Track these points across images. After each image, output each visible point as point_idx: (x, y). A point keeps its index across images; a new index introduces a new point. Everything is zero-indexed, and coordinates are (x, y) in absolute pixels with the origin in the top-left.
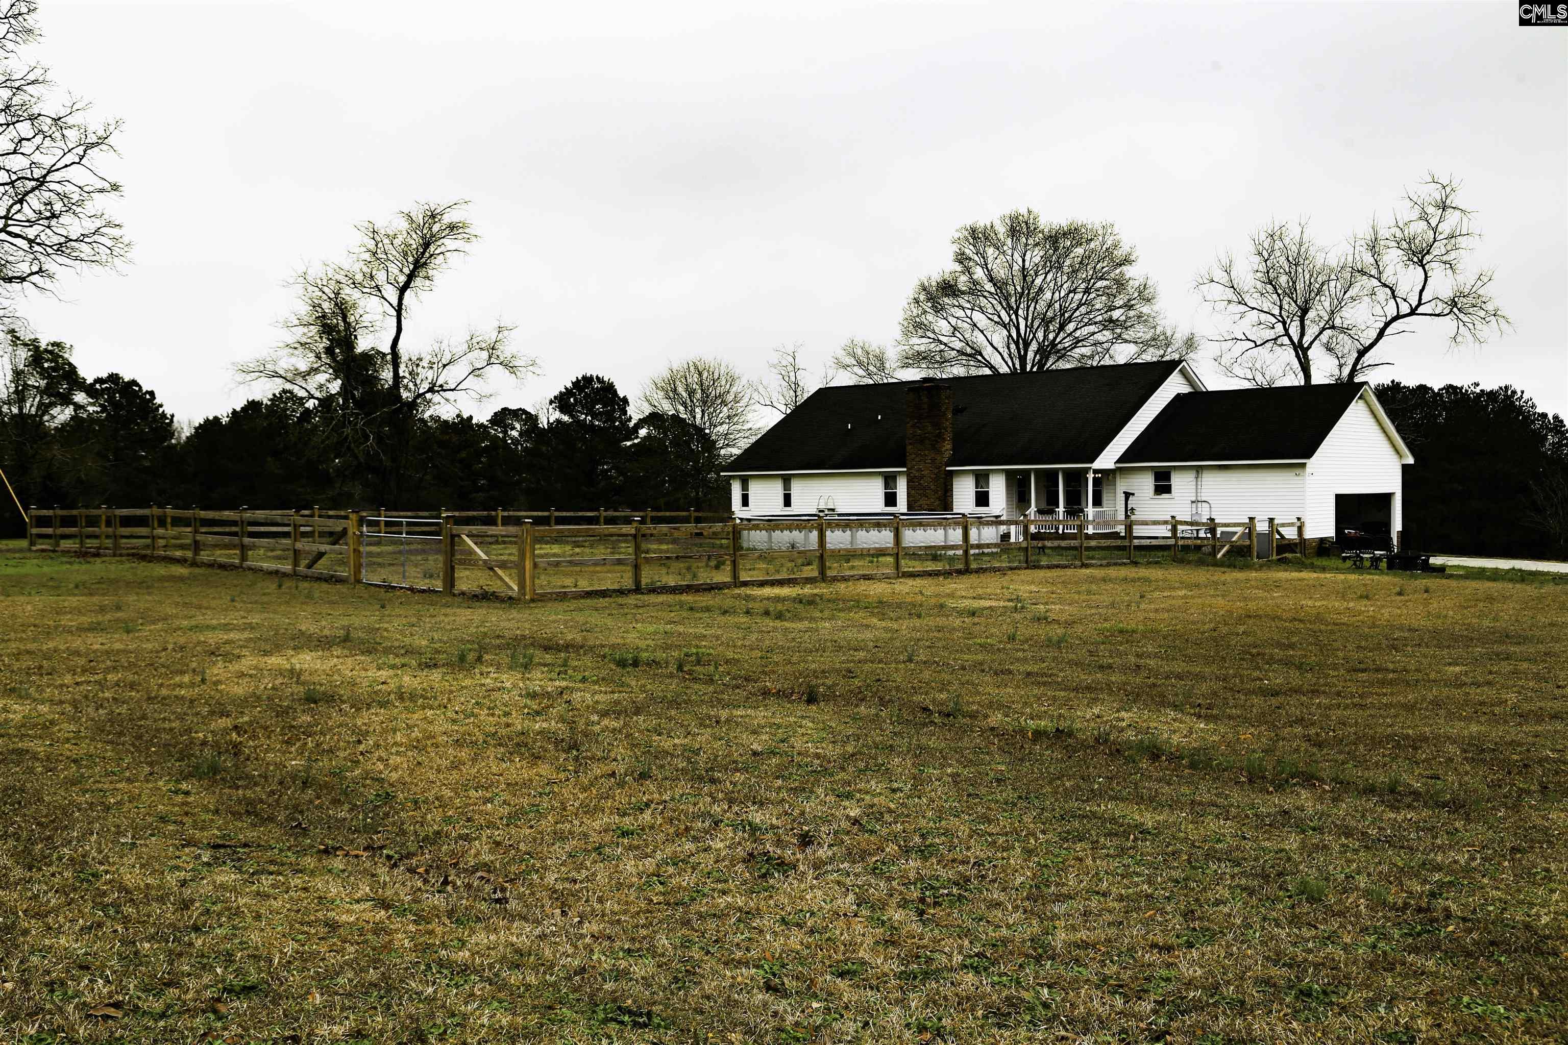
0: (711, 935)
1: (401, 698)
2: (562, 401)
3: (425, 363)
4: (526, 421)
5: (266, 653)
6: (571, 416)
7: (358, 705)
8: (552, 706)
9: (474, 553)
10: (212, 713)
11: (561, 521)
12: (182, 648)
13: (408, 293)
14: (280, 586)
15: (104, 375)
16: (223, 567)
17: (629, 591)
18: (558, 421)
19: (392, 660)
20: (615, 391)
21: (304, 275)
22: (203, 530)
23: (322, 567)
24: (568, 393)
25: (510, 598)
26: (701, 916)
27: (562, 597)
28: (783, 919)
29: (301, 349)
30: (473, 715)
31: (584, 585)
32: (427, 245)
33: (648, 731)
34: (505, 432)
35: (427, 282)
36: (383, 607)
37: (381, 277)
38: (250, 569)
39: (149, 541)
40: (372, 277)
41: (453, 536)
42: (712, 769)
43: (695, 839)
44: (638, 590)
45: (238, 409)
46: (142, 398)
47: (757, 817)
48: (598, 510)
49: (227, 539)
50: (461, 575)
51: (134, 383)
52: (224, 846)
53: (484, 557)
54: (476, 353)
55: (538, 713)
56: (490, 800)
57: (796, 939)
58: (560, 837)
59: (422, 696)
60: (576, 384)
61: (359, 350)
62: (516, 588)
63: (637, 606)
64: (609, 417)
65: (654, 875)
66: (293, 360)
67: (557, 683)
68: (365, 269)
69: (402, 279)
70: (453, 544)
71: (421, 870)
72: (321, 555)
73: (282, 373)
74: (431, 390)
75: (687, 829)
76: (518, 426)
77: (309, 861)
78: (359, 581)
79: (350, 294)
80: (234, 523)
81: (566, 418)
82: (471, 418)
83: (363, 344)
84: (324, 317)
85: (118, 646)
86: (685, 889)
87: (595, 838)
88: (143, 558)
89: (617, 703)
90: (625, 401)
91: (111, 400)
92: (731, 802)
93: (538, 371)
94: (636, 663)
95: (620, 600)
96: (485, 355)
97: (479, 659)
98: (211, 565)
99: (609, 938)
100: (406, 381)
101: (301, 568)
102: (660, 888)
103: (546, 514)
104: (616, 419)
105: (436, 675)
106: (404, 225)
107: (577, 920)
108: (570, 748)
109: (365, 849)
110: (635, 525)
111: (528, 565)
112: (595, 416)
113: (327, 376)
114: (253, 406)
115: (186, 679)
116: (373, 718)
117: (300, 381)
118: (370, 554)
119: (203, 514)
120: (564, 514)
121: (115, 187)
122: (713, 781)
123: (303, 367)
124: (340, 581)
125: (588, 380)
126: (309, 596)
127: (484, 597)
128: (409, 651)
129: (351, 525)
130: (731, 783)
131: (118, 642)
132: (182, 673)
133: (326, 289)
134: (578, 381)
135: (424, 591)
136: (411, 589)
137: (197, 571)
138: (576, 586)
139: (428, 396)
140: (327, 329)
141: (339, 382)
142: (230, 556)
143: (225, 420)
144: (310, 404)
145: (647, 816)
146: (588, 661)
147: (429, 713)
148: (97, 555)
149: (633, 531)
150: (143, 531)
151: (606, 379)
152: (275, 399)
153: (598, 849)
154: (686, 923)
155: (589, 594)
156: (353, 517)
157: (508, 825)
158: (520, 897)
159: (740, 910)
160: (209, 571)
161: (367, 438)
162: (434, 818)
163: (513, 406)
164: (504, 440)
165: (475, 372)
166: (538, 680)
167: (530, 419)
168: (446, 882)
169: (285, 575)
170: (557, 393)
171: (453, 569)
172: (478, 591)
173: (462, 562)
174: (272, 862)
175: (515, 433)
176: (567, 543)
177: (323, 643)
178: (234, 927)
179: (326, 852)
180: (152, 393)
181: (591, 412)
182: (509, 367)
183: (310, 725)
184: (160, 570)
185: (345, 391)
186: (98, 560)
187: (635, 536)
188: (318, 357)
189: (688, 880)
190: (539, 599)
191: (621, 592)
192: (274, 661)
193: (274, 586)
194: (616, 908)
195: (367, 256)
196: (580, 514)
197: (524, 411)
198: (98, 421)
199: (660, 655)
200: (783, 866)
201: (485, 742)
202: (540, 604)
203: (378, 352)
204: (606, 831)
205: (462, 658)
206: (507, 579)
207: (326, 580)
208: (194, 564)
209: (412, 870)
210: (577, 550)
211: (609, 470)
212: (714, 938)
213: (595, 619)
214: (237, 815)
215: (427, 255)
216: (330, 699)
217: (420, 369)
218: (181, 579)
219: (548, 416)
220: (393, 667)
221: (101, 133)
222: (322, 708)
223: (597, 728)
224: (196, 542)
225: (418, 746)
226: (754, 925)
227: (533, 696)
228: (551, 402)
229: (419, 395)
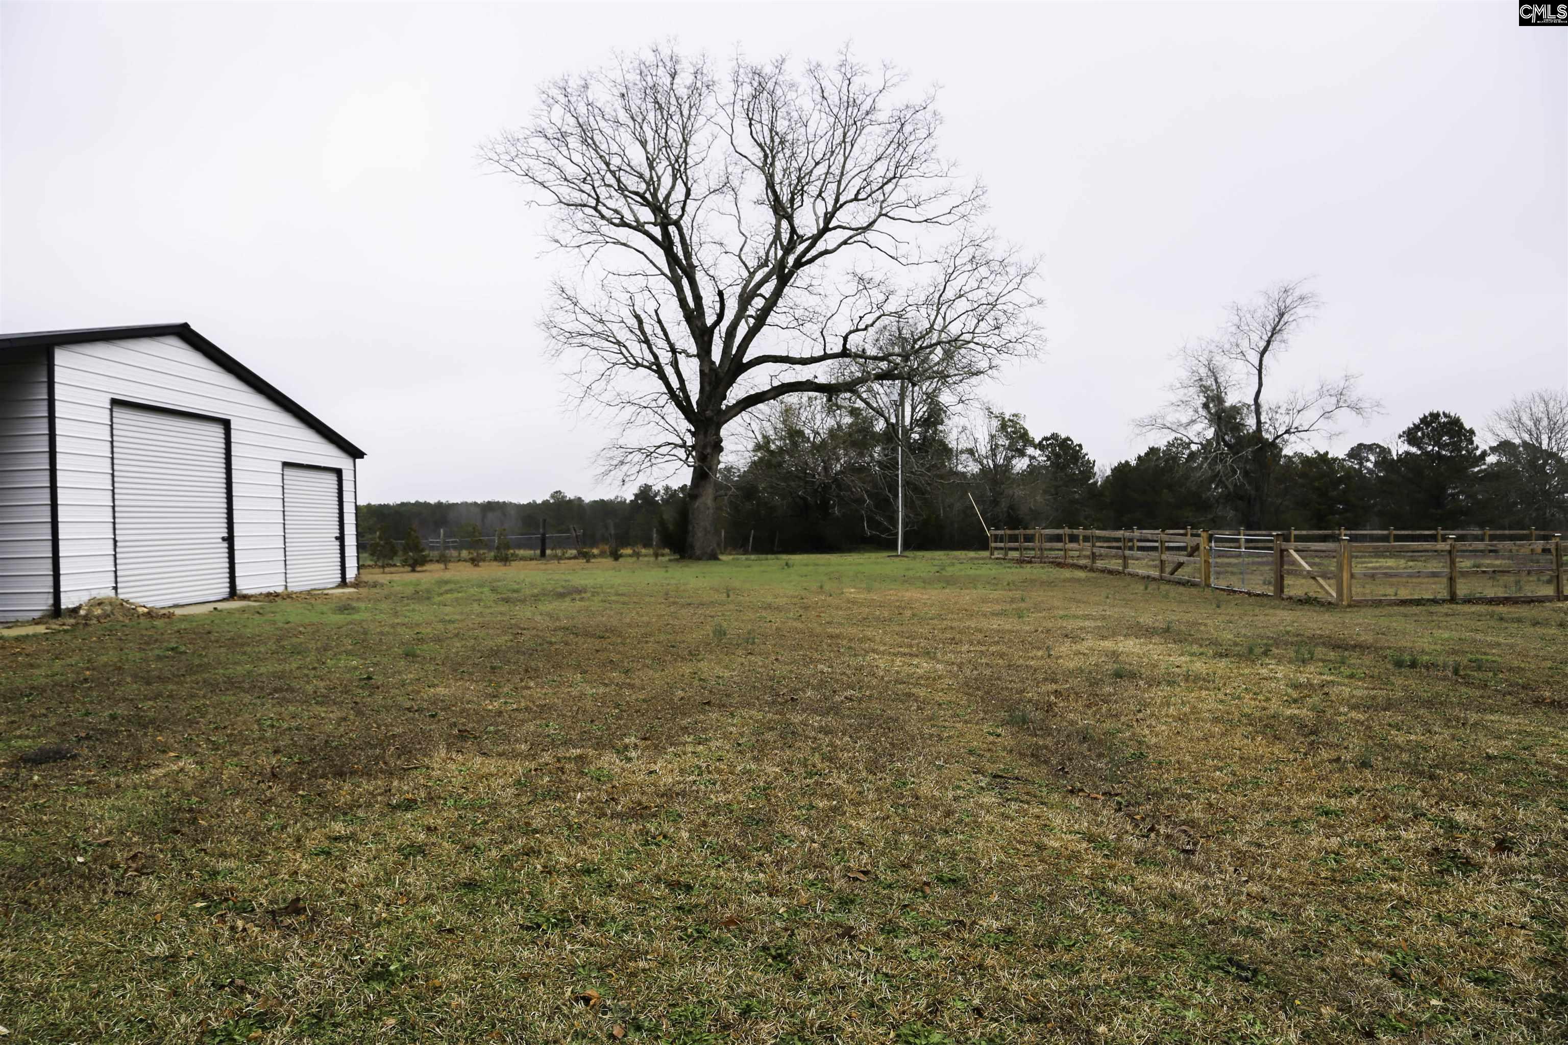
0: (1361, 914)
1: (1187, 678)
2: (1411, 436)
3: (1282, 410)
4: (1379, 454)
5: (1104, 638)
6: (1420, 448)
7: (1153, 682)
8: (1310, 696)
9: (1300, 565)
10: (1045, 679)
11: (1398, 538)
12: (1048, 631)
13: (1266, 356)
14: (1146, 588)
15: (1049, 435)
16: (1110, 572)
17: (1444, 601)
18: (1407, 453)
19: (1195, 648)
20: (1462, 424)
21: (1184, 349)
22: (1098, 544)
23: (1182, 574)
24: (1417, 428)
25: (1330, 603)
26: (1359, 897)
27: (1377, 603)
28: (1439, 916)
29: (1183, 406)
30: (1239, 698)
31: (1404, 594)
32: (1282, 315)
33: (1390, 725)
34: (1361, 464)
35: (1283, 345)
36: (1218, 607)
37: (1244, 345)
38: (1129, 574)
39: (1062, 553)
40: (1237, 345)
41: (1282, 551)
42: (1437, 766)
43: (1390, 827)
44: (1453, 599)
45: (1142, 454)
46: (1073, 449)
47: (1461, 816)
48: (1436, 529)
49: (1114, 551)
50: (1290, 583)
51: (1068, 439)
52: (1001, 777)
53: (1308, 568)
54: (1326, 399)
55: (1295, 701)
56: (1220, 769)
57: (1445, 935)
58: (1265, 807)
59: (1204, 679)
60: (1424, 420)
61: (1227, 404)
62: (1334, 595)
63: (1447, 615)
64: (1456, 447)
65: (1333, 852)
66: (1177, 415)
67: (1324, 677)
68: (1232, 340)
69: (1262, 344)
70: (1282, 556)
71: (1138, 817)
72: (1180, 565)
73: (1168, 425)
74: (1288, 432)
75: (1386, 817)
76: (1372, 458)
77: (1056, 797)
78: (1209, 586)
79: (1220, 360)
80: (1117, 540)
81: (1414, 450)
82: (1327, 453)
83: (1230, 400)
84: (1201, 380)
85: (1008, 627)
86: (1357, 870)
87: (1296, 812)
88: (1059, 565)
89: (1374, 698)
90: (1472, 432)
91: (1053, 451)
92: (1442, 798)
93: (1383, 411)
94: (1413, 665)
95: (1434, 608)
96: (1334, 400)
97: (1266, 653)
98: (1103, 571)
99: (1263, 899)
100: (1267, 426)
101: (1166, 575)
102: (1335, 866)
103: (1385, 532)
104: (1463, 449)
105: (1223, 663)
106: (1262, 301)
107: (1244, 879)
108: (1312, 733)
109: (1103, 794)
110: (1449, 542)
111: (1346, 576)
112: (1442, 446)
113: (1203, 425)
114: (1153, 451)
115: (1040, 653)
116: (1159, 693)
117: (1182, 430)
118: (1217, 565)
119: (1098, 533)
120: (1403, 532)
121: (1040, 302)
122: (1432, 777)
123: (1184, 420)
124: (1194, 585)
125: (1435, 416)
126: (1166, 596)
127: (1306, 601)
128: (1214, 643)
129: (1202, 541)
130: (1450, 781)
131: (1007, 624)
132: (1039, 649)
133: (1201, 359)
134: (1425, 417)
135: (1258, 595)
136: (1249, 594)
137: (1094, 575)
138: (1396, 595)
139: (1286, 436)
140: (1205, 389)
141: (1213, 429)
142: (1115, 564)
143: (1133, 463)
144: (1194, 447)
145: (1354, 801)
146: (1368, 660)
147: (1204, 693)
148: (1030, 562)
149: (1448, 548)
150: (1060, 545)
151: (1452, 414)
152: (1170, 445)
153: (1295, 823)
154: (1342, 900)
155: (1404, 603)
156: (1204, 535)
157: (1226, 791)
158: (1207, 851)
159: (1401, 898)
160: (1102, 575)
161: (1235, 473)
162: (1168, 777)
163: (1368, 442)
164: (1360, 470)
165: (1326, 415)
166: (1310, 674)
167: (1384, 452)
168: (1152, 829)
169: (1154, 579)
170: (1405, 429)
171: (1282, 578)
172: (1303, 597)
173: (1290, 572)
174: (1028, 794)
175: (1370, 465)
176: (1404, 557)
177: (1147, 632)
178: (971, 837)
179: (1072, 792)
180: (1080, 446)
181: (1437, 443)
182: (1356, 409)
183: (1110, 695)
184: (1067, 573)
185: (1218, 436)
186: (1029, 565)
187: (1450, 552)
188: (1196, 411)
189: (1365, 862)
190: (1355, 605)
191: (1435, 601)
192: (1108, 644)
193: (1142, 588)
194: (1285, 875)
195: (1234, 329)
196: (1418, 532)
197: (1378, 446)
198: (1045, 467)
199: (1441, 660)
200: (1467, 865)
201: (1239, 721)
202: (1356, 609)
203: (1244, 405)
204: (1309, 808)
205: (1251, 651)
206: (1327, 588)
207: (1183, 585)
208: (1092, 570)
209: (1130, 816)
210: (1411, 564)
211: (1458, 494)
212: (1362, 919)
213: (1397, 623)
214: (1022, 755)
215: (1282, 323)
216: (1133, 676)
217: (1278, 416)
218: (1079, 580)
219: (1399, 448)
220: (1192, 654)
221: (1031, 265)
222: (1125, 683)
223: (1341, 719)
224: (1093, 553)
225: (1182, 719)
226: (1407, 914)
227: (1296, 686)
228: (1400, 437)
229: (1278, 437)
